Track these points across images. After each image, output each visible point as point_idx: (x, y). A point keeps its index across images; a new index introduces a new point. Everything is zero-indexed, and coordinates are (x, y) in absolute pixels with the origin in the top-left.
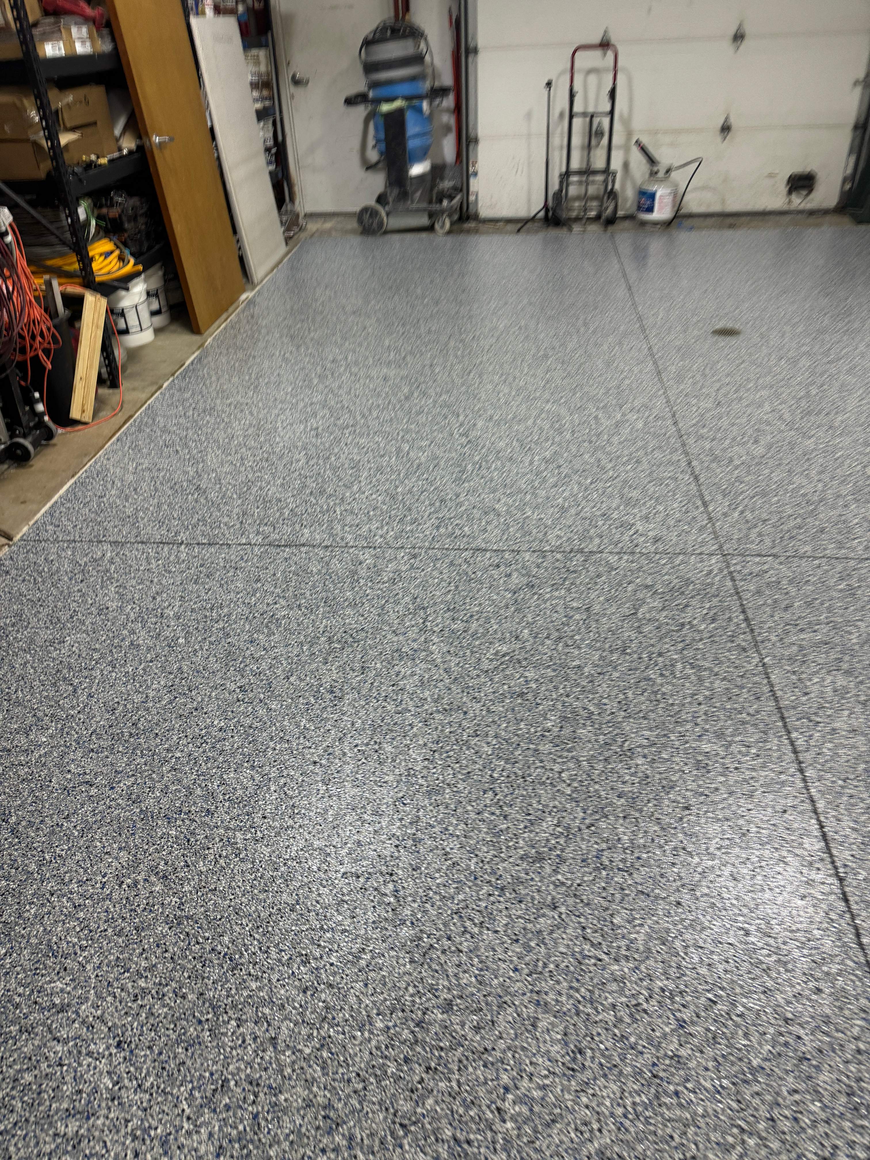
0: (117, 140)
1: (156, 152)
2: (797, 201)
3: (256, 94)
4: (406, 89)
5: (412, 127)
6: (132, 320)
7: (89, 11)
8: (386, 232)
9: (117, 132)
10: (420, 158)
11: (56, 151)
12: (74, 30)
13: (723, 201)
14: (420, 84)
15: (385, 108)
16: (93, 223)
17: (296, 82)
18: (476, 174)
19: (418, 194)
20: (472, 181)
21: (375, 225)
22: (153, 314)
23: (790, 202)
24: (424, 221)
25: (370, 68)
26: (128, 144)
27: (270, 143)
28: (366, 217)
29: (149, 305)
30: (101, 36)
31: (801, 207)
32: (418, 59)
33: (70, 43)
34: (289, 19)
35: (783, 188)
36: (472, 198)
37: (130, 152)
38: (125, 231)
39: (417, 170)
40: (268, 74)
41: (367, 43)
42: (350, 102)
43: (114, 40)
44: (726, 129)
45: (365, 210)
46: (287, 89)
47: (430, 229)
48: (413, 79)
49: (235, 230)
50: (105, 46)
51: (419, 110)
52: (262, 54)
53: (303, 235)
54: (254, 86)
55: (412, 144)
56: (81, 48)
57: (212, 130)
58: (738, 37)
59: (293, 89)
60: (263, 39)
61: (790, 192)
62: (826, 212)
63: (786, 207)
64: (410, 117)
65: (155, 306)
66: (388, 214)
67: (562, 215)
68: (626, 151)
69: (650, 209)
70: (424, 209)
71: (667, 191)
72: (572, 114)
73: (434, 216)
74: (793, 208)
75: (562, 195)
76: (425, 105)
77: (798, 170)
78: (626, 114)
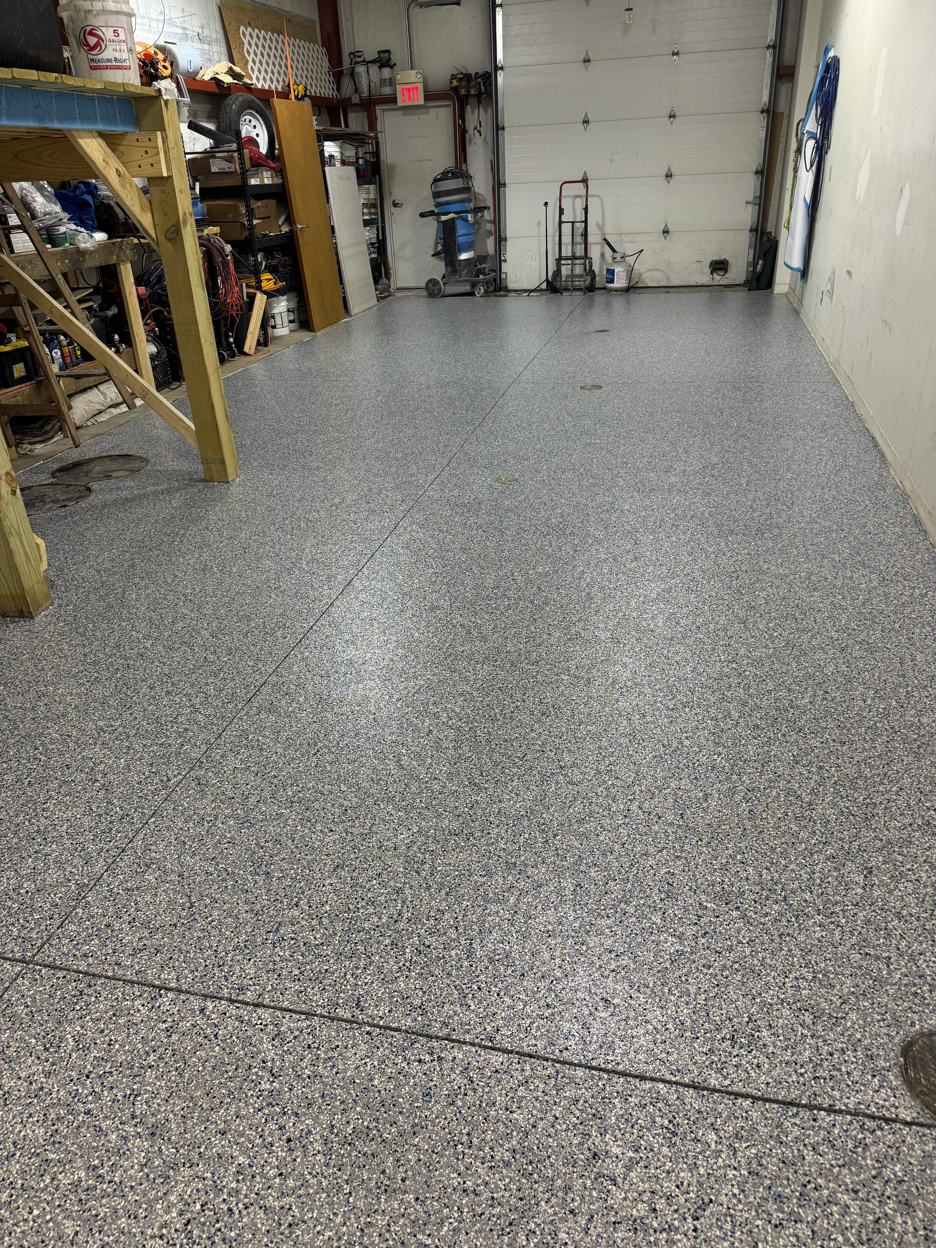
0: (280, 226)
1: (299, 233)
2: (718, 278)
3: (366, 211)
4: (458, 207)
5: (461, 229)
6: (278, 321)
7: (272, 165)
8: (444, 296)
9: (280, 223)
10: (466, 250)
11: (252, 227)
12: (265, 173)
13: (668, 278)
14: (467, 204)
15: (444, 218)
16: (264, 263)
17: (395, 205)
18: (505, 261)
19: (465, 272)
20: (503, 264)
21: (436, 291)
22: (291, 322)
23: (713, 279)
24: (467, 288)
25: (436, 195)
26: (285, 229)
27: (374, 240)
28: (431, 285)
29: (289, 315)
30: (277, 176)
31: (721, 283)
32: (467, 190)
33: (262, 179)
34: (392, 167)
35: (708, 270)
36: (503, 276)
37: (286, 232)
38: (279, 272)
39: (464, 256)
40: (376, 199)
41: (436, 181)
42: (422, 215)
43: (283, 178)
44: (666, 232)
45: (430, 281)
46: (389, 209)
47: (472, 294)
48: (462, 201)
49: (341, 282)
50: (279, 181)
51: (466, 220)
52: (372, 187)
53: (391, 298)
54: (365, 205)
55: (461, 240)
56: (266, 181)
57: (333, 227)
58: (669, 176)
59: (393, 209)
60: (373, 180)
61: (712, 273)
62: (737, 285)
63: (711, 283)
64: (459, 223)
65: (292, 318)
66: (444, 284)
67: (558, 285)
68: (603, 246)
69: (612, 281)
70: (467, 281)
71: (622, 269)
72: (561, 222)
73: (474, 285)
74: (716, 283)
75: (558, 273)
76: (470, 217)
77: (716, 258)
78: (600, 222)
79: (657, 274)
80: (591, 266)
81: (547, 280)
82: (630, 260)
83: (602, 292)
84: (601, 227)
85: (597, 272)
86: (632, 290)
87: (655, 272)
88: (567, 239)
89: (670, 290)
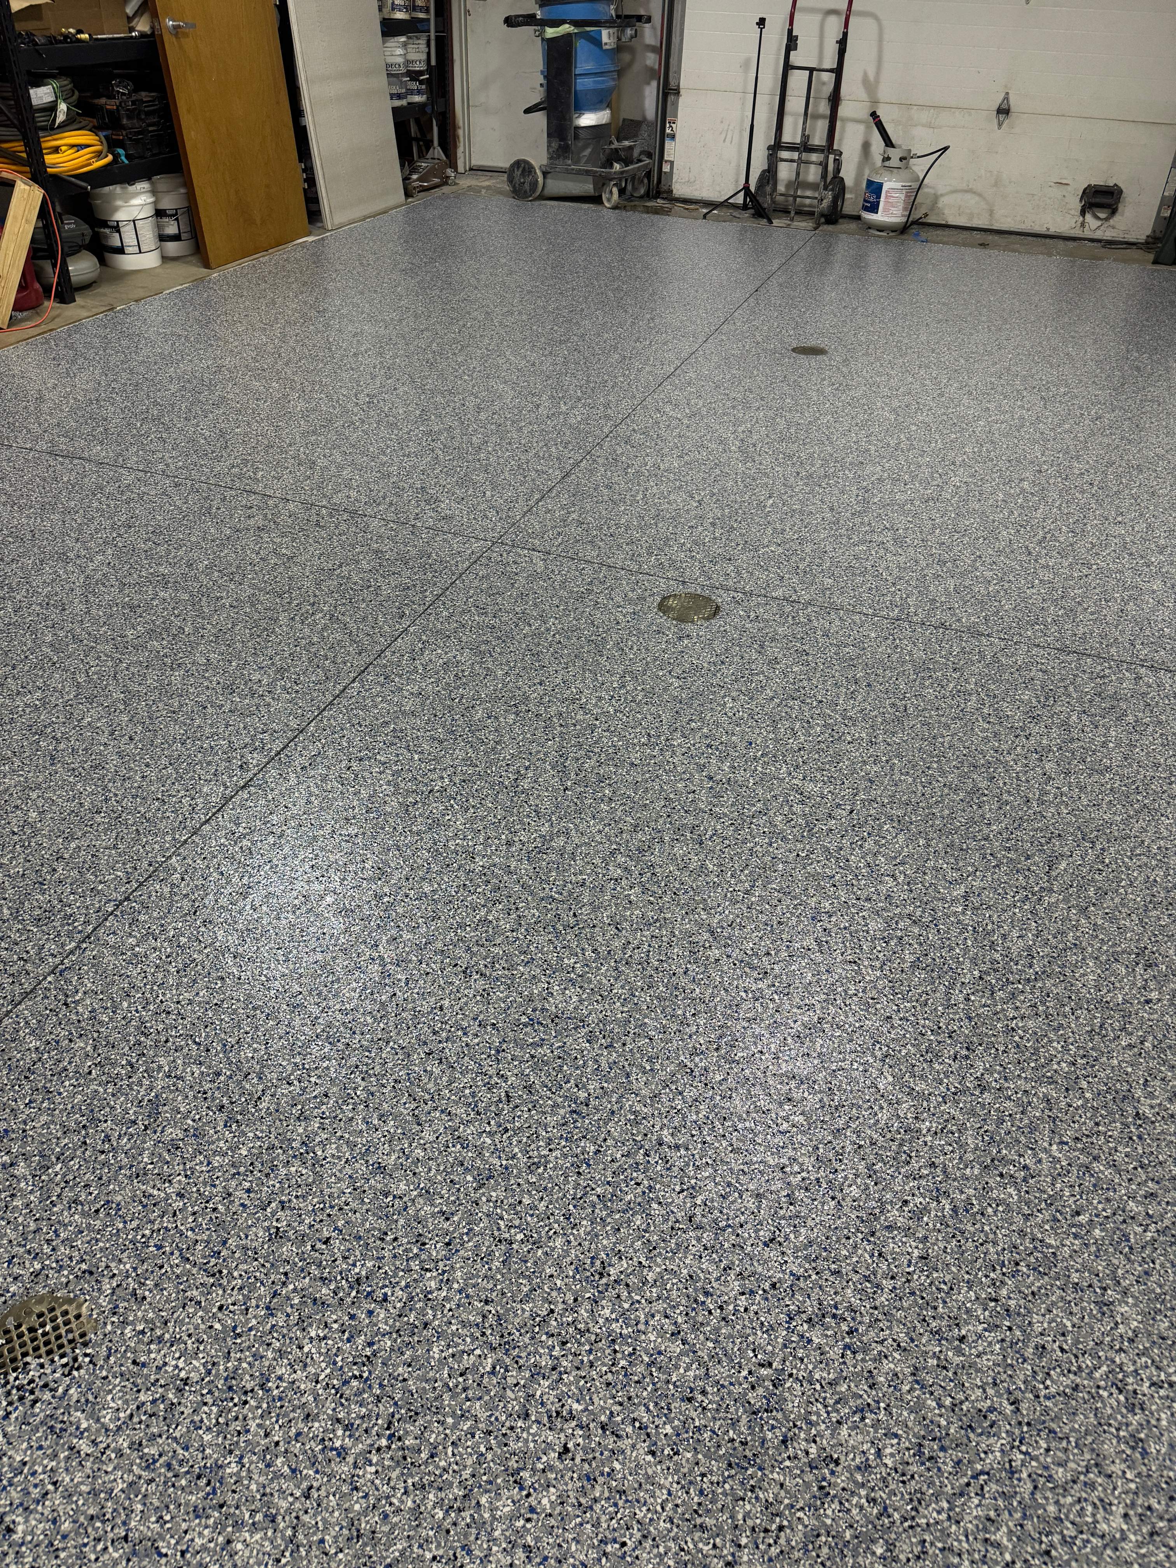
0: (130, 19)
5: (584, 61)
6: (129, 238)
8: (542, 197)
9: (129, 9)
10: (592, 108)
13: (991, 213)
14: (601, 7)
15: (551, 32)
16: (64, 108)
18: (673, 137)
19: (587, 152)
20: (668, 144)
22: (168, 239)
23: (1083, 225)
24: (588, 188)
26: (142, 26)
28: (518, 173)
29: (158, 225)
31: (1098, 235)
35: (1076, 204)
36: (666, 168)
37: (143, 35)
39: (587, 120)
42: (511, 22)
44: (1004, 111)
45: (518, 164)
47: (596, 200)
51: (596, 42)
55: (583, 84)
61: (1083, 213)
63: (1077, 232)
64: (582, 48)
65: (172, 229)
66: (545, 174)
67: (766, 202)
68: (868, 127)
69: (874, 208)
70: (587, 172)
71: (898, 185)
72: (788, 67)
73: (601, 182)
74: (1087, 234)
75: (769, 175)
76: (606, 36)
77: (1098, 180)
78: (871, 77)
79: (971, 201)
80: (838, 170)
81: (746, 188)
82: (919, 167)
83: (853, 226)
84: (870, 86)
85: (849, 181)
86: (914, 229)
87: (968, 196)
88: (795, 103)
89: (990, 238)
